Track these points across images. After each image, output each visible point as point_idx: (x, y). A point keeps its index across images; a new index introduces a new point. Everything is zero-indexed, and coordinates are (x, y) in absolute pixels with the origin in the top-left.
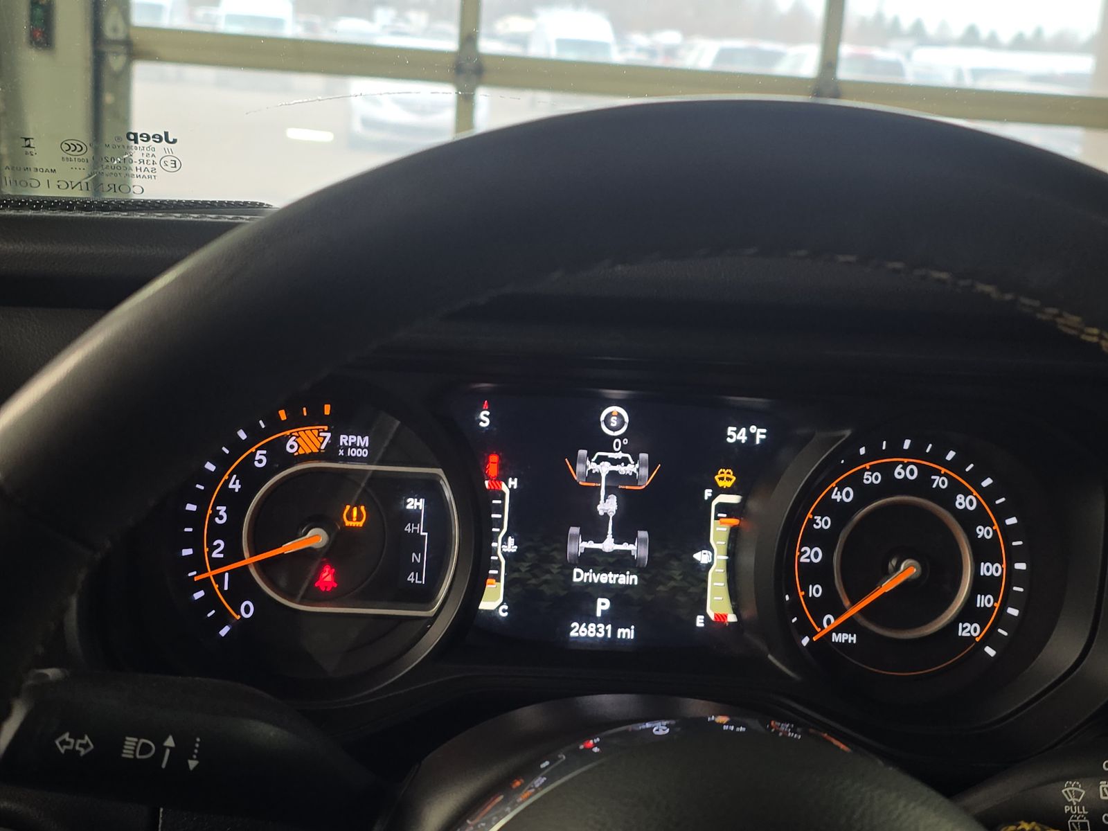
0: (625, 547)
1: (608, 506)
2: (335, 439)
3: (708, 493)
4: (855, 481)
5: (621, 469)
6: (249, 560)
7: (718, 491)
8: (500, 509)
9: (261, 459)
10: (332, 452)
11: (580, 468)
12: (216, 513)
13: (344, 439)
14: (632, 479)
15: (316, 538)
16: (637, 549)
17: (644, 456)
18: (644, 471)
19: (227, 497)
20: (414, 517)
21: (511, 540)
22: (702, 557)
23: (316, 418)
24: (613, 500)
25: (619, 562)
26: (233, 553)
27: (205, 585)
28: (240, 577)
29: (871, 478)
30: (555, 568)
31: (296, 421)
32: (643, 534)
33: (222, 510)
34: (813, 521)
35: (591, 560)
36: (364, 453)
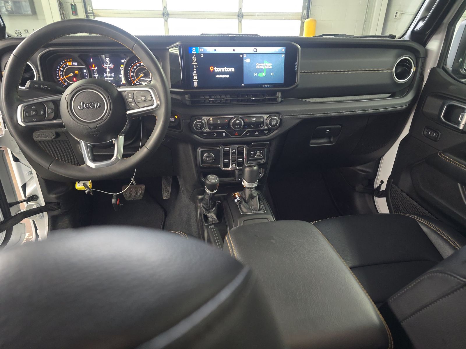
0: (111, 75)
1: (108, 70)
2: (73, 63)
3: (120, 68)
4: (136, 65)
5: (109, 66)
6: (65, 77)
7: (121, 68)
8: (95, 71)
9: (64, 66)
10: (73, 65)
11: (104, 66)
12: (60, 73)
13: (74, 63)
14: (111, 67)
15: (72, 74)
16: (113, 75)
17: (112, 64)
18: (112, 66)
19: (61, 71)
20: (85, 73)
21: (97, 75)
22: (121, 76)
23: (70, 61)
24: (109, 69)
25: (111, 77)
26: (63, 77)
27: (60, 81)
28: (64, 79)
29: (138, 65)
30: (103, 78)
31: (68, 61)
32: (113, 73)
33: (61, 72)
34: (132, 70)
35: (107, 77)
36: (77, 65)
